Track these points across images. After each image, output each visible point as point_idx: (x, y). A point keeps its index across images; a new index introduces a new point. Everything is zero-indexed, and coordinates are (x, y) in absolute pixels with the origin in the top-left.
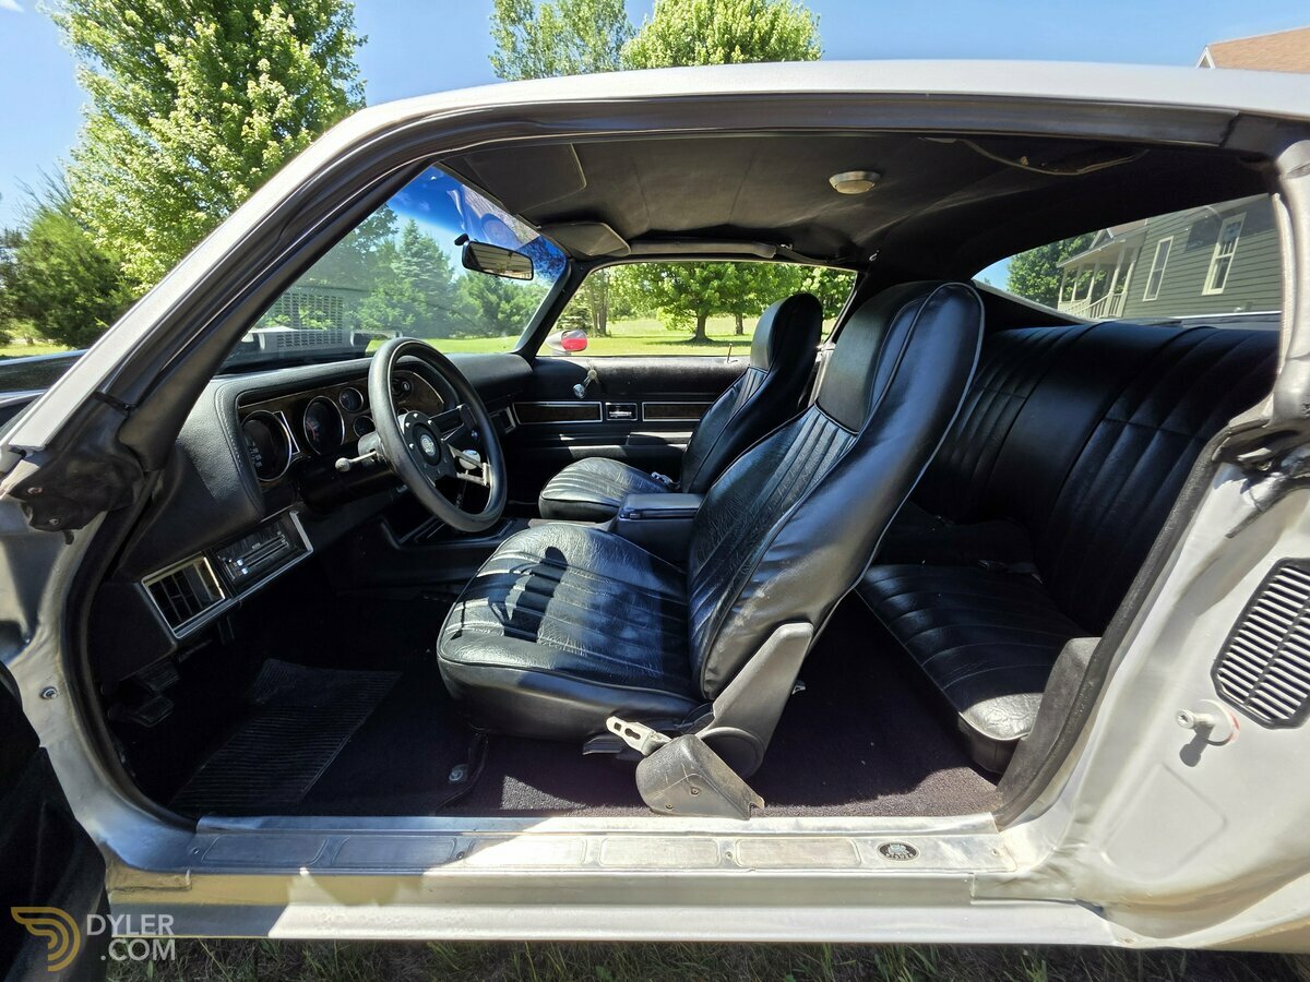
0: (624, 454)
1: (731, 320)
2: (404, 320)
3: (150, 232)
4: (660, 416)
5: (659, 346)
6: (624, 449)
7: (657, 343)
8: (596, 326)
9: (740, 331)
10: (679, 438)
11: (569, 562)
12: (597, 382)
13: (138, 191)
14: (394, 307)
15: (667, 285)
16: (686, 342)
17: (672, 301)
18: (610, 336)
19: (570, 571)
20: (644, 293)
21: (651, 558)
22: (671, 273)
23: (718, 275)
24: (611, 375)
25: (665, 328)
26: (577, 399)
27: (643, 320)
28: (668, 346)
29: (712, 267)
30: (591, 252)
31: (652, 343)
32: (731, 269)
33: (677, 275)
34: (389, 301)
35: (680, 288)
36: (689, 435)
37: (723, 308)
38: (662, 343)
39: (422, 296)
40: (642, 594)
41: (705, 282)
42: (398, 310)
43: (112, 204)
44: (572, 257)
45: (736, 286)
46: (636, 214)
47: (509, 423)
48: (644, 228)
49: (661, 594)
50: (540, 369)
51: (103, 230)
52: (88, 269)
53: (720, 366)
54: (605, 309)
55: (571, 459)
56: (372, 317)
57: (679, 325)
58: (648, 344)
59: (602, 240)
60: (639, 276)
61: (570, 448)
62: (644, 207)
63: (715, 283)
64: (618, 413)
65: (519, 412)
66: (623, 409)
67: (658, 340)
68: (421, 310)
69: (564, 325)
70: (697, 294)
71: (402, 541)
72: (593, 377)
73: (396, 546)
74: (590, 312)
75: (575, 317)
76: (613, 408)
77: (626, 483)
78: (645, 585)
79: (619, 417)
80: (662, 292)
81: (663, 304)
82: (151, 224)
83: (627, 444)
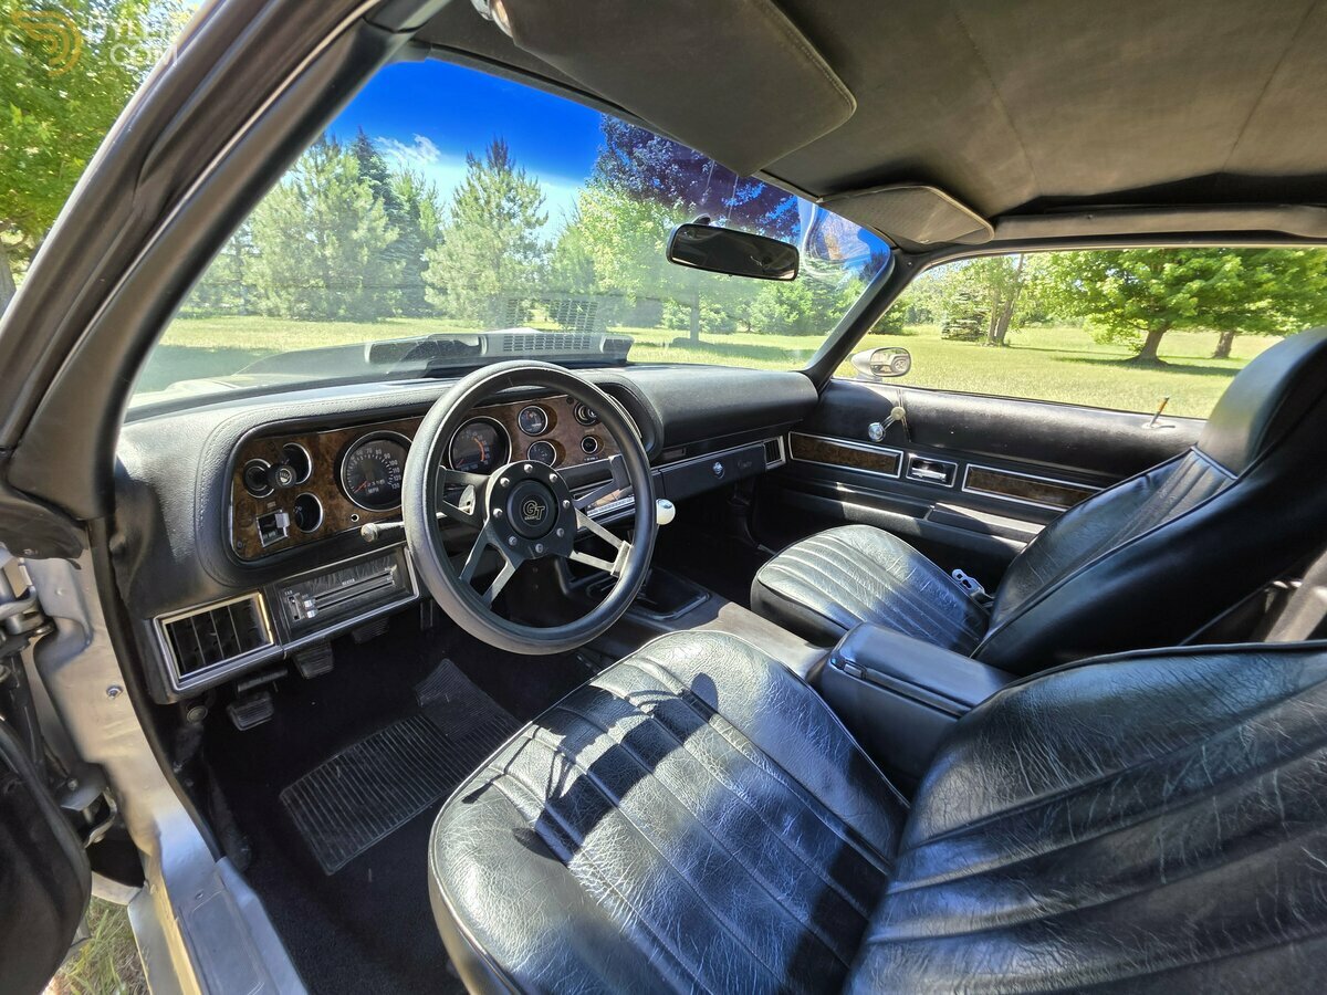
0: (917, 531)
1: (1210, 338)
2: (788, 317)
3: (616, 239)
4: (993, 489)
5: (1073, 364)
6: (919, 523)
7: (1072, 360)
8: (992, 332)
9: (1223, 352)
10: (1017, 532)
11: (721, 708)
12: (904, 424)
13: (617, 208)
14: (781, 303)
15: (1110, 287)
16: (1120, 363)
17: (1111, 307)
18: (1007, 346)
19: (716, 724)
20: (1070, 296)
21: (856, 754)
22: (1122, 271)
23: (1204, 273)
24: (926, 417)
25: (1092, 340)
26: (869, 440)
27: (1063, 329)
28: (1089, 366)
29: (1196, 263)
30: (924, 237)
31: (1063, 359)
32: (1232, 264)
33: (1130, 272)
34: (779, 297)
35: (1129, 291)
36: (1035, 529)
37: (1200, 318)
38: (1077, 360)
39: (810, 295)
40: (810, 816)
41: (1177, 283)
42: (785, 306)
43: (599, 219)
44: (898, 247)
45: (1234, 289)
46: (1002, 168)
47: (778, 456)
48: (1025, 194)
49: (850, 831)
50: (831, 396)
51: (591, 240)
52: (581, 268)
53: (1131, 430)
54: (1010, 312)
55: (841, 520)
56: (761, 312)
57: (1116, 338)
58: (1057, 359)
59: (936, 216)
60: (1068, 274)
61: (844, 504)
62: (1021, 154)
63: (1196, 285)
64: (925, 472)
65: (795, 445)
66: (934, 467)
67: (1076, 356)
68: (805, 308)
69: (952, 330)
70: (1158, 298)
71: (573, 585)
72: (898, 417)
73: (565, 591)
74: (989, 317)
75: (968, 321)
76: (917, 464)
77: (902, 576)
78: (826, 800)
79: (924, 478)
80: (1098, 295)
81: (1098, 310)
82: (619, 233)
83: (925, 519)
